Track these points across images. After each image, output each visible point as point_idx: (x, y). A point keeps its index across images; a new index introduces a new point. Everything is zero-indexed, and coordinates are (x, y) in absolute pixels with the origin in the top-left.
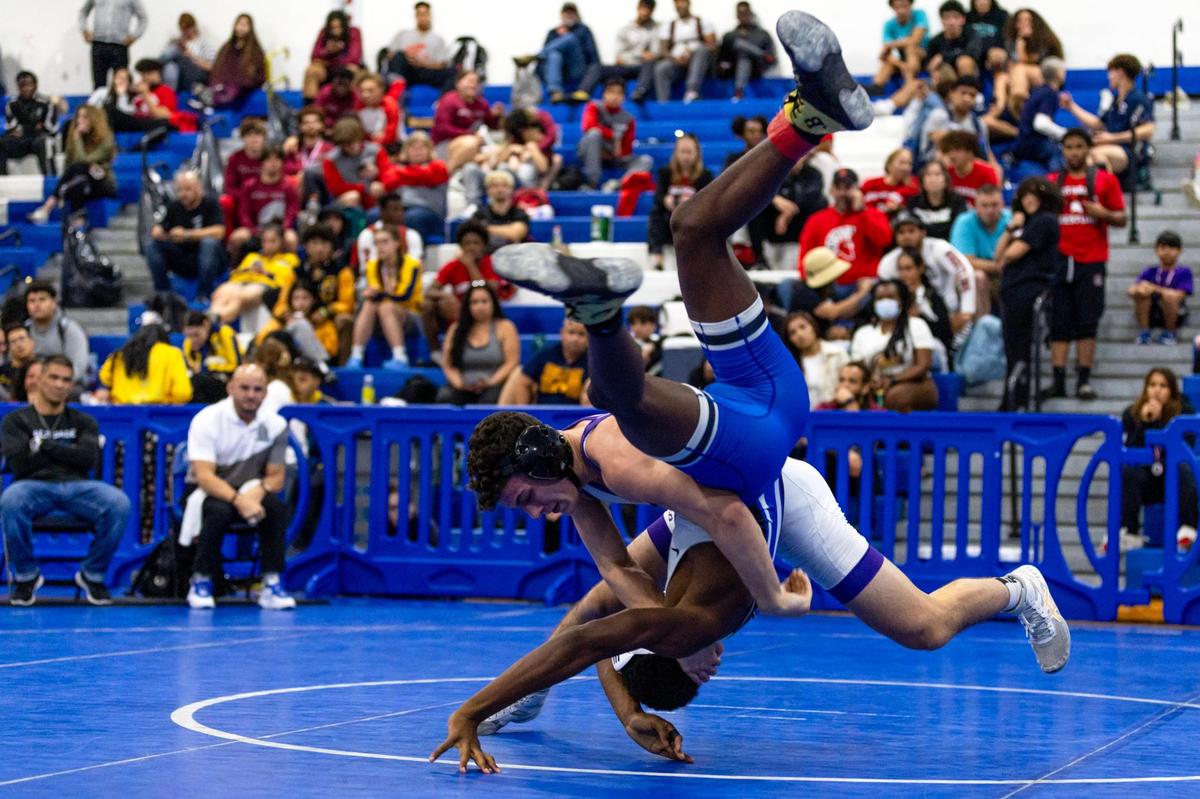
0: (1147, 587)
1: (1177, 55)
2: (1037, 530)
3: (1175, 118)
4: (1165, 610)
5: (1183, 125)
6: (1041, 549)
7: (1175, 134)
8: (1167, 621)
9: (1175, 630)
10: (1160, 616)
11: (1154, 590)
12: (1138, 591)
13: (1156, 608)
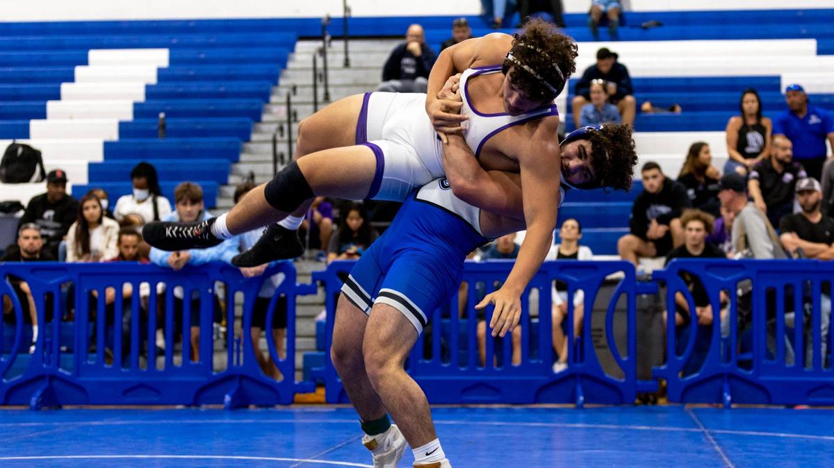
0: (313, 379)
1: (347, 9)
2: (238, 342)
3: (346, 52)
4: (327, 395)
5: (351, 57)
6: (242, 355)
7: (347, 63)
8: (328, 402)
9: (331, 408)
10: (323, 399)
11: (319, 381)
12: (308, 383)
13: (321, 392)
